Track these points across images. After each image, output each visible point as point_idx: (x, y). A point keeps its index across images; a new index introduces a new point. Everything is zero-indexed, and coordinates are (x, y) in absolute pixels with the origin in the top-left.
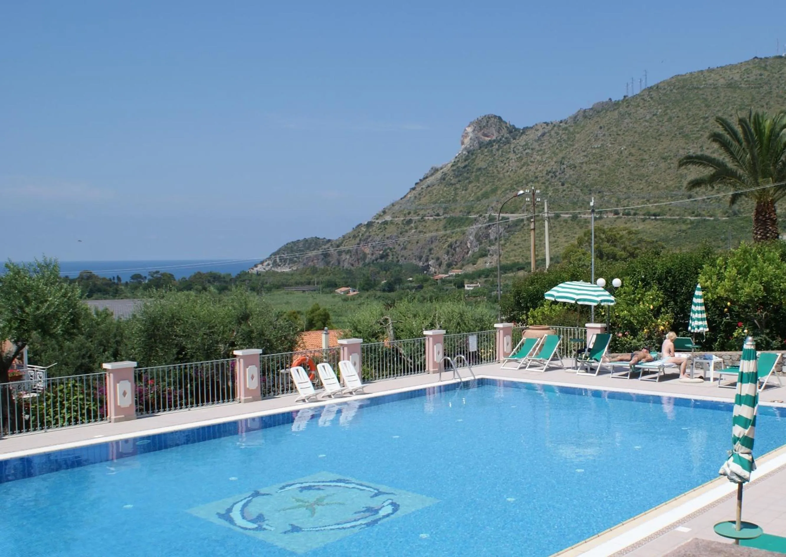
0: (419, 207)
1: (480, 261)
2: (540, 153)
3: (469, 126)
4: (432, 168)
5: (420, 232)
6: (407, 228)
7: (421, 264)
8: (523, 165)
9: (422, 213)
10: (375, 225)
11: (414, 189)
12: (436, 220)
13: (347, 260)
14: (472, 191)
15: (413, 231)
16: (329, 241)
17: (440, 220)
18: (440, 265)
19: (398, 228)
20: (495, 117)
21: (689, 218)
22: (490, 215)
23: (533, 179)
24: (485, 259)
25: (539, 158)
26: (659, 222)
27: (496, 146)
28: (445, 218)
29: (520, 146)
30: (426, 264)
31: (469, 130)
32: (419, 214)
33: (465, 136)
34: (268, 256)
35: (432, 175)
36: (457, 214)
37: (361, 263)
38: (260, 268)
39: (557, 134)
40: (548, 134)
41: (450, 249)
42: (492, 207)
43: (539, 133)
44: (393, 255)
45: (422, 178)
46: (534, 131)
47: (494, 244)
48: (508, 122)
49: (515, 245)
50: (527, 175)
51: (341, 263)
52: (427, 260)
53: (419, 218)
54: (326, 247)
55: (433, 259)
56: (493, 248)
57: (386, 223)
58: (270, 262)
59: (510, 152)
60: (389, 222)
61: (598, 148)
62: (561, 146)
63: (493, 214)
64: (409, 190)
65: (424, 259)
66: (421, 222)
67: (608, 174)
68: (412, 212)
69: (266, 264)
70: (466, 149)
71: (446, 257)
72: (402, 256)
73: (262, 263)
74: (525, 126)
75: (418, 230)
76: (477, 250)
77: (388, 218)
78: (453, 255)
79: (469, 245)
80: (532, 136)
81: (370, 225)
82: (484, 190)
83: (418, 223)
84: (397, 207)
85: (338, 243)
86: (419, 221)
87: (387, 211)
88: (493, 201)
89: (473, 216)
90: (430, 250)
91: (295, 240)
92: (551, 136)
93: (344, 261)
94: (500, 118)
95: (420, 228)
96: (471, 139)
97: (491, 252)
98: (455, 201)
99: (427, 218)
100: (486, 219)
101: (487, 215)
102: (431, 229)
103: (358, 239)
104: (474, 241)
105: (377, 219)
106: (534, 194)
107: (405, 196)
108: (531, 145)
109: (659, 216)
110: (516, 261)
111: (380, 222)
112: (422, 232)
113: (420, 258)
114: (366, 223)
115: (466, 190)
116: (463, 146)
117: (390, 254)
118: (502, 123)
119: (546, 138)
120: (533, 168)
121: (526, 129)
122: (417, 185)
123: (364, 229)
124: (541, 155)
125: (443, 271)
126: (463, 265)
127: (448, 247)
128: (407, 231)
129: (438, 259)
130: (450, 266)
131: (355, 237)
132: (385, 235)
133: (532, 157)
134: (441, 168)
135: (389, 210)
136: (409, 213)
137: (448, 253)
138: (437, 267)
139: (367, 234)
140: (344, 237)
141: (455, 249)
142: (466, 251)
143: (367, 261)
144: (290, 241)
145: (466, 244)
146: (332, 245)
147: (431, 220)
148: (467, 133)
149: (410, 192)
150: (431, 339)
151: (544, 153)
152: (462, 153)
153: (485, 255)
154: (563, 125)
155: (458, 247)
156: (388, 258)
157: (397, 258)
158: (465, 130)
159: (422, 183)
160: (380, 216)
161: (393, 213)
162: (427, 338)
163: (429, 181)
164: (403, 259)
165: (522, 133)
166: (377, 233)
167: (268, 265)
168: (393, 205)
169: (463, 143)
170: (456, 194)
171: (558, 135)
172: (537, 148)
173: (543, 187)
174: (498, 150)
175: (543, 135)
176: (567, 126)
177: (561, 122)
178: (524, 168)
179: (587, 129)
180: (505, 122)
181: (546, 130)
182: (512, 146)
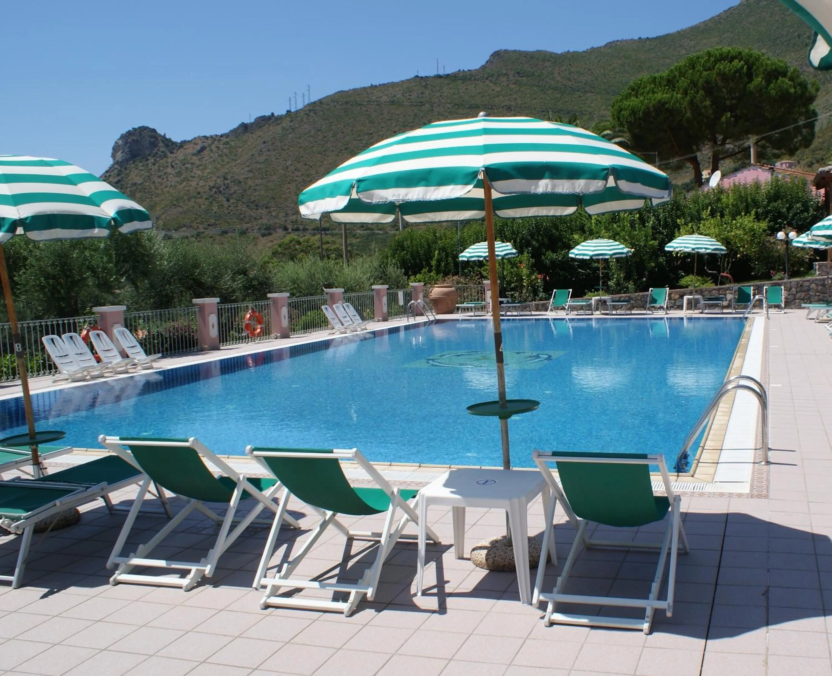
2: (201, 168)
3: (120, 139)
8: (183, 180)
20: (148, 129)
25: (199, 172)
27: (151, 160)
29: (178, 160)
31: (120, 143)
33: (116, 150)
39: (218, 148)
40: (208, 148)
43: (198, 147)
46: (192, 145)
48: (162, 135)
50: (188, 191)
59: (167, 166)
61: (262, 163)
62: (223, 161)
67: (275, 189)
70: (117, 162)
74: (183, 140)
80: (192, 149)
92: (211, 150)
94: (154, 131)
96: (123, 152)
108: (191, 159)
116: (115, 160)
118: (157, 136)
119: (206, 152)
120: (194, 184)
121: (184, 143)
124: (202, 170)
133: (192, 172)
148: (118, 147)
151: (205, 168)
152: (114, 167)
154: (224, 139)
158: (116, 143)
165: (179, 148)
169: (114, 157)
172: (197, 163)
173: (207, 202)
174: (154, 164)
175: (203, 149)
176: (228, 140)
177: (222, 136)
178: (184, 184)
179: (249, 143)
180: (160, 135)
181: (206, 144)
182: (170, 160)
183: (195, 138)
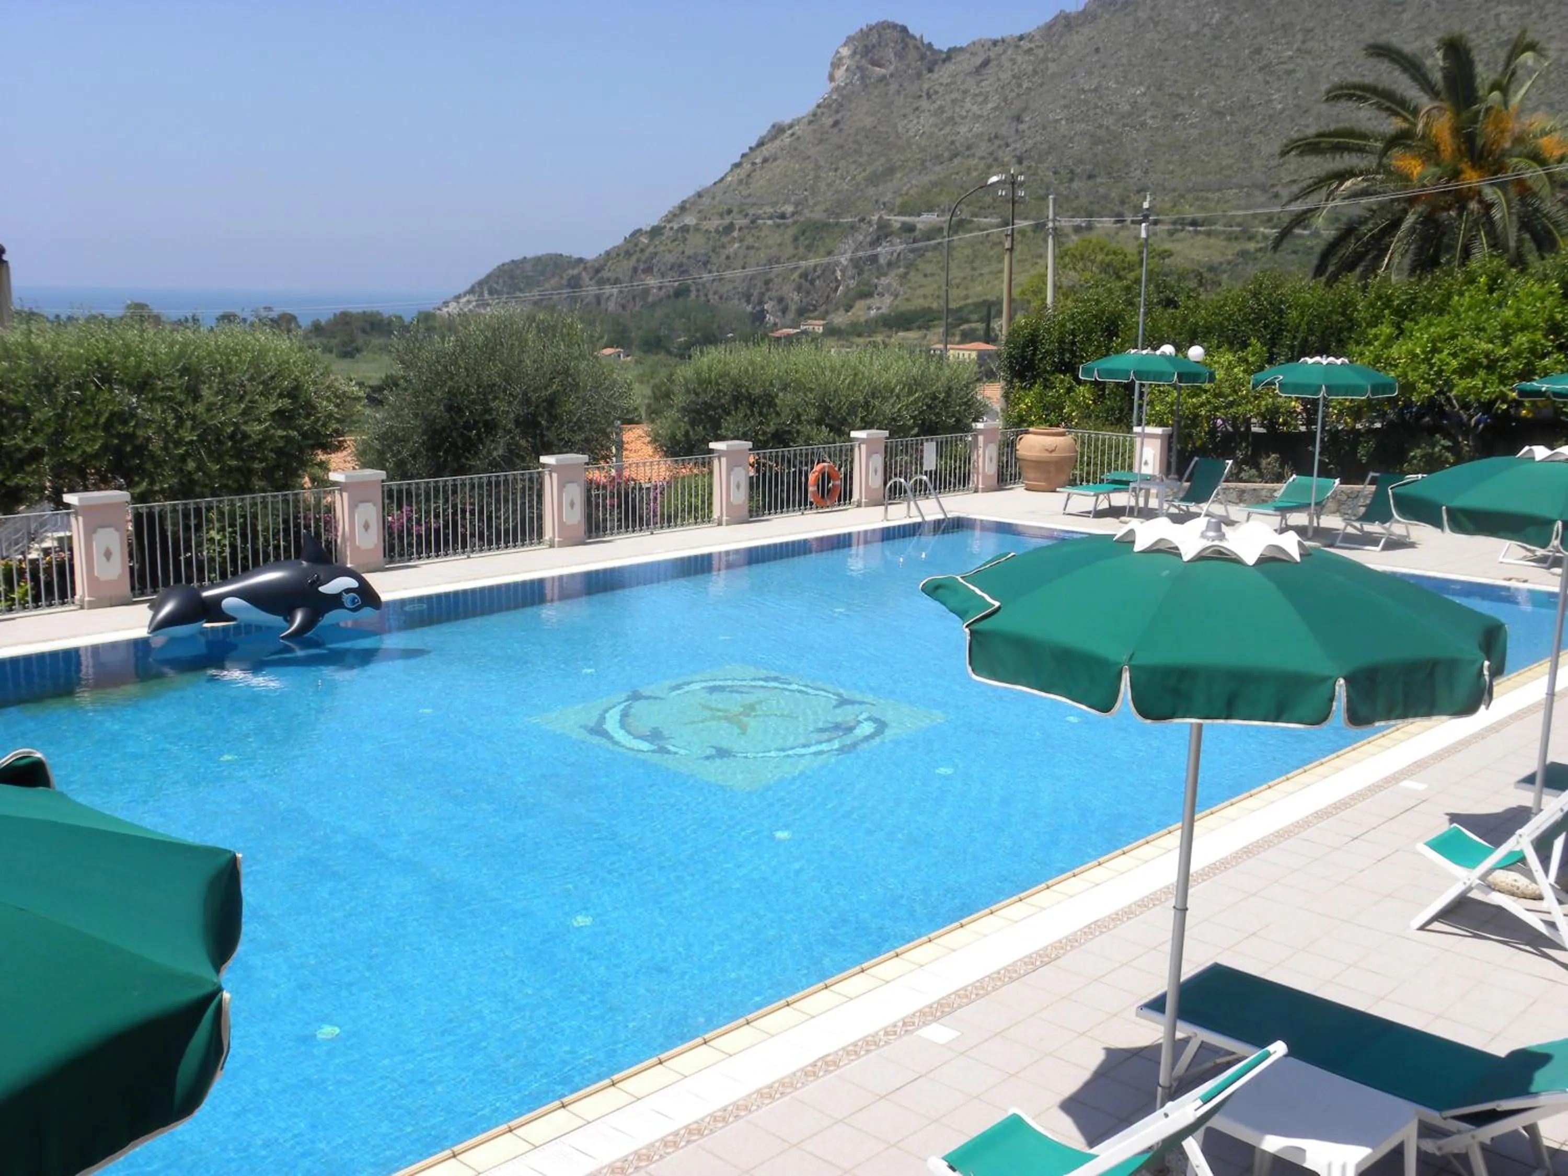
0: (748, 201)
1: (860, 304)
2: (980, 99)
3: (845, 45)
4: (773, 126)
5: (748, 248)
6: (725, 239)
7: (749, 308)
8: (945, 124)
9: (751, 212)
10: (667, 232)
11: (737, 165)
12: (778, 226)
13: (613, 299)
14: (848, 172)
15: (736, 245)
16: (580, 260)
17: (787, 226)
18: (784, 311)
19: (709, 239)
20: (894, 26)
21: (1262, 229)
22: (881, 217)
23: (963, 149)
24: (868, 301)
25: (975, 108)
26: (1201, 237)
27: (894, 87)
28: (795, 223)
29: (941, 84)
30: (758, 308)
31: (845, 52)
32: (747, 215)
33: (836, 65)
34: (468, 287)
35: (774, 138)
36: (818, 215)
37: (639, 304)
38: (453, 308)
39: (1014, 61)
40: (995, 62)
41: (803, 281)
42: (884, 204)
43: (979, 61)
44: (698, 290)
45: (753, 144)
46: (967, 55)
47: (885, 275)
48: (918, 36)
49: (925, 276)
50: (953, 142)
51: (603, 303)
52: (761, 302)
53: (746, 221)
54: (575, 272)
55: (771, 299)
56: (884, 281)
57: (685, 229)
58: (471, 297)
59: (920, 96)
60: (692, 229)
61: (1090, 91)
62: (1020, 86)
63: (886, 217)
64: (728, 168)
65: (755, 298)
66: (751, 229)
67: (1109, 141)
68: (735, 210)
69: (464, 300)
70: (837, 89)
71: (796, 296)
72: (715, 293)
73: (457, 298)
74: (952, 46)
75: (746, 243)
76: (852, 283)
77: (690, 220)
78: (808, 293)
79: (839, 274)
80: (965, 64)
81: (656, 232)
82: (869, 170)
83: (746, 231)
84: (706, 200)
85: (596, 265)
86: (747, 227)
87: (688, 206)
88: (887, 191)
89: (846, 220)
90: (767, 282)
91: (518, 257)
92: (1000, 66)
93: (608, 298)
94: (904, 29)
95: (750, 240)
96: (847, 70)
97: (879, 289)
98: (814, 190)
99: (760, 222)
100: (871, 226)
101: (875, 218)
102: (770, 242)
103: (634, 258)
104: (850, 267)
105: (669, 221)
106: (1013, 183)
107: (722, 179)
108: (963, 83)
109: (1202, 225)
110: (927, 305)
111: (676, 227)
112: (753, 247)
113: (748, 298)
114: (649, 229)
115: (836, 170)
116: (833, 84)
117: (693, 288)
118: (908, 40)
119: (990, 69)
120: (963, 130)
121: (951, 54)
122: (745, 159)
123: (644, 240)
124: (981, 103)
125: (789, 323)
126: (827, 312)
127: (801, 276)
128: (724, 247)
129: (781, 300)
130: (803, 313)
131: (628, 254)
132: (683, 253)
133: (962, 107)
134: (791, 126)
135: (694, 204)
136: (729, 212)
137: (799, 289)
138: (779, 314)
139: (651, 249)
140: (608, 253)
141: (812, 282)
142: (833, 285)
143: (650, 299)
144: (507, 260)
145: (834, 272)
146: (585, 268)
147: (770, 226)
148: (840, 59)
149: (732, 170)
150: (863, 447)
151: (986, 101)
152: (830, 97)
153: (869, 295)
154: (1025, 44)
155: (818, 277)
156: (688, 296)
157: (706, 295)
158: (838, 52)
159: (753, 155)
160: (675, 215)
161: (700, 212)
162: (857, 444)
163: (766, 151)
164: (717, 297)
165: (944, 61)
166: (670, 247)
167: (469, 302)
168: (699, 195)
169: (832, 78)
170: (817, 177)
171: (1014, 64)
172: (974, 90)
173: (982, 166)
174: (898, 92)
175: (986, 63)
176: (1032, 45)
177: (1021, 38)
178: (947, 130)
179: (1071, 53)
180: (913, 37)
181: (992, 55)
182: (926, 86)
183: (974, 43)
